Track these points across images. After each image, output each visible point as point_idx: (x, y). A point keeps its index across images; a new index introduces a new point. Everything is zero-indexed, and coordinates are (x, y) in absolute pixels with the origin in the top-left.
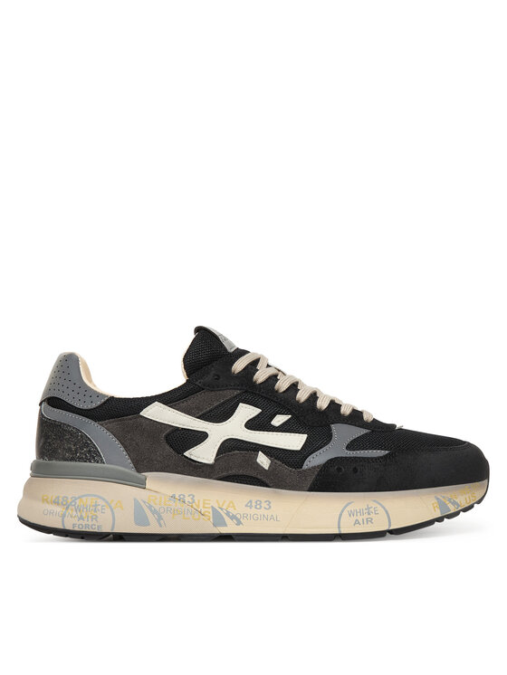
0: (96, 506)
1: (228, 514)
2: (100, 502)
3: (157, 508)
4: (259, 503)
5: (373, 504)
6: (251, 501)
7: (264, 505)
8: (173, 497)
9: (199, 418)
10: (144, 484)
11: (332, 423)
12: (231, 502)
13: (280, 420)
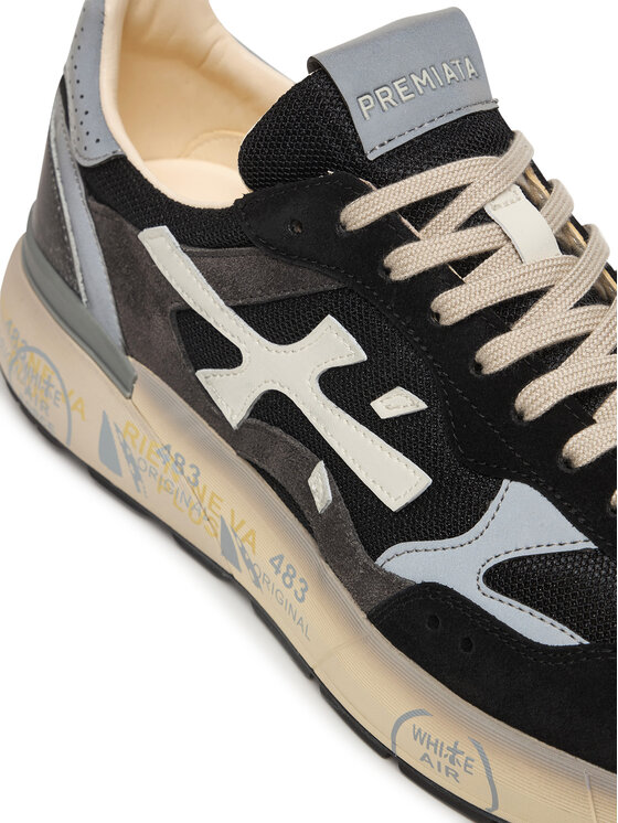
0: (48, 384)
1: (243, 550)
2: (55, 381)
3: (136, 456)
4: (289, 575)
5: (470, 750)
6: (281, 558)
7: (298, 586)
8: (167, 448)
9: (238, 310)
10: (130, 390)
11: (513, 478)
12: (252, 532)
13: (397, 403)
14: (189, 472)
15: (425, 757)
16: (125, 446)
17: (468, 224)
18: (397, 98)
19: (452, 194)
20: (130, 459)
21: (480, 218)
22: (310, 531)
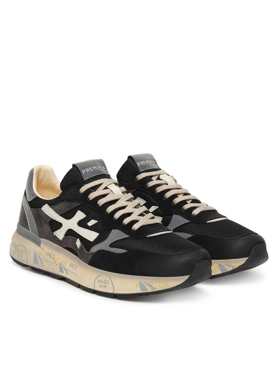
0: (23, 251)
1: (64, 267)
2: (24, 249)
3: (41, 257)
4: (73, 266)
5: (108, 279)
6: (71, 264)
7: (75, 267)
8: (48, 253)
9: (61, 215)
10: (40, 244)
11: (114, 229)
12: (66, 262)
13: (92, 223)
14: (52, 256)
15: (100, 286)
16: (39, 256)
17: (104, 189)
18: (89, 170)
19: (101, 184)
20: (40, 259)
21: (106, 188)
22: (78, 256)
